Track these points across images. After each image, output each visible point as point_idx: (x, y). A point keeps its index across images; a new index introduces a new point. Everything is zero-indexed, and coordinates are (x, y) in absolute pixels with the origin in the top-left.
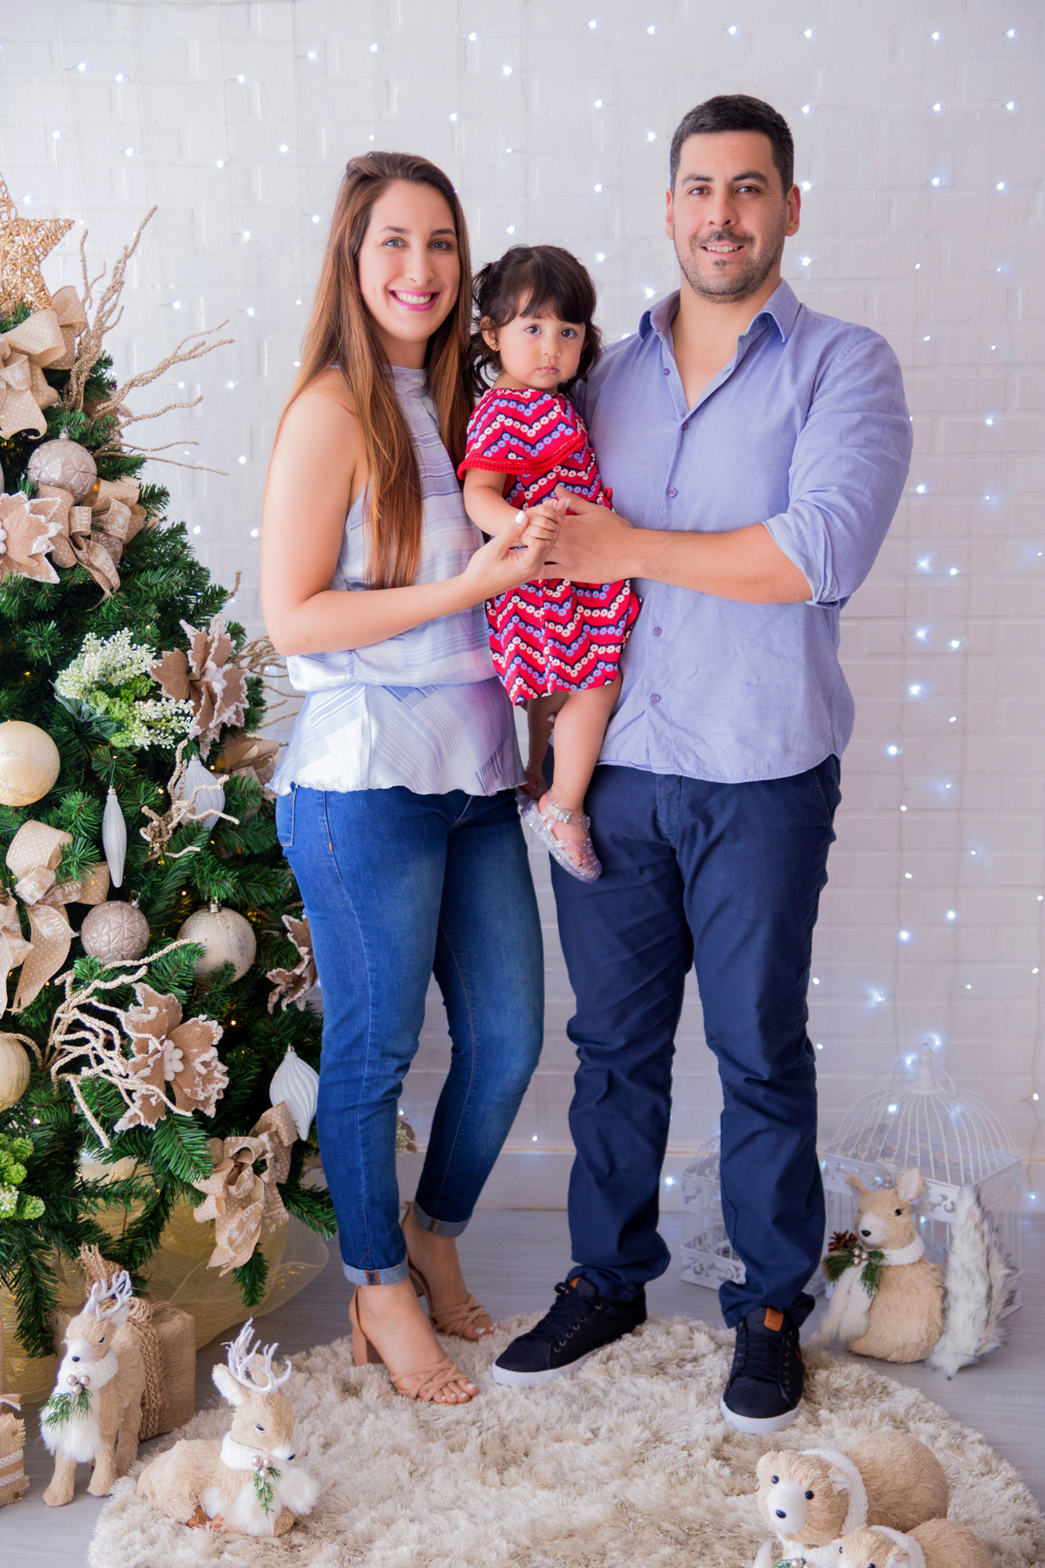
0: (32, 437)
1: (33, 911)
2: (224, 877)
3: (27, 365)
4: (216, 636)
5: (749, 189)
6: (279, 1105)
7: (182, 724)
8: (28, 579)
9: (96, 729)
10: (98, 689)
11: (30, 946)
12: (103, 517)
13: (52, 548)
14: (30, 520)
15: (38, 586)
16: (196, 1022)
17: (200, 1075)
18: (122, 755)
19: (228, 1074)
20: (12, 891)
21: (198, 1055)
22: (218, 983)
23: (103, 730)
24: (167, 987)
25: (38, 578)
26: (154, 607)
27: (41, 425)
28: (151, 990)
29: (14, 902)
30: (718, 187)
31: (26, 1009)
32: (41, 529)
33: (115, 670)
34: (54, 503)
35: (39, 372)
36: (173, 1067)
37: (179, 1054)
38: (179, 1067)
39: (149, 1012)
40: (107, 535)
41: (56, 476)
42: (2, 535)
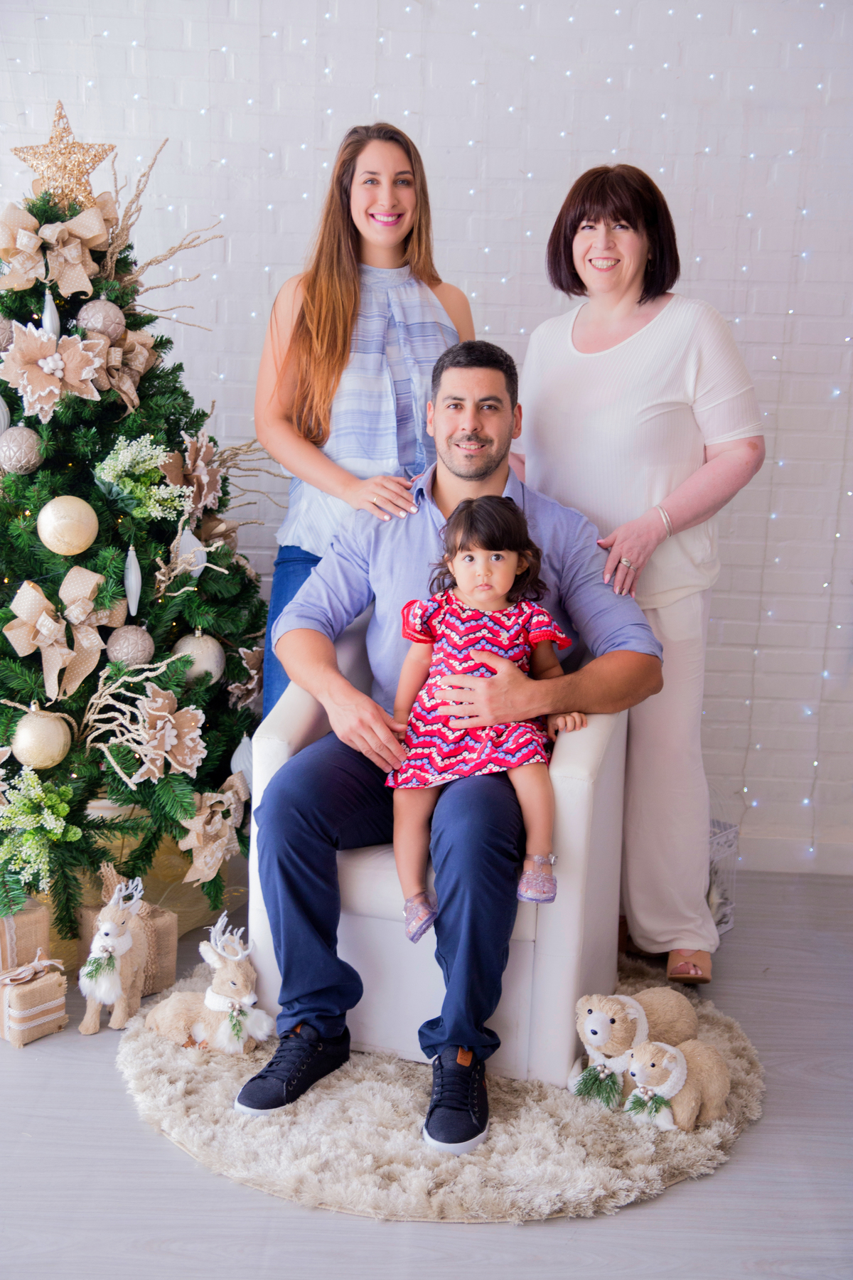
0: (83, 297)
1: (76, 629)
2: (207, 613)
3: (79, 246)
4: (204, 444)
6: (239, 773)
7: (183, 503)
8: (78, 397)
9: (121, 505)
10: (126, 476)
11: (74, 654)
12: (129, 356)
13: (96, 375)
14: (82, 355)
15: (85, 402)
17: (188, 747)
18: (139, 523)
19: (205, 748)
20: (62, 614)
21: (189, 733)
22: (201, 685)
23: (126, 506)
24: (167, 686)
25: (85, 397)
26: (163, 421)
27: (89, 289)
28: (157, 687)
29: (65, 623)
31: (70, 697)
32: (89, 362)
33: (138, 463)
34: (99, 344)
35: (87, 251)
36: (171, 741)
37: (175, 732)
38: (175, 742)
39: (156, 702)
40: (131, 369)
41: (99, 326)
42: (61, 365)
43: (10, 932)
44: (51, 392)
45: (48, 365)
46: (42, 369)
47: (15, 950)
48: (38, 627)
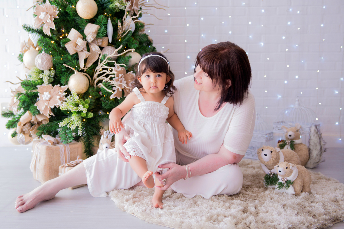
1: (90, 45)
7: (127, 3)
9: (105, 5)
11: (90, 53)
16: (130, 73)
18: (112, 11)
20: (85, 39)
21: (130, 82)
29: (86, 42)
31: (88, 69)
37: (125, 82)
43: (68, 150)
47: (70, 157)
48: (77, 43)
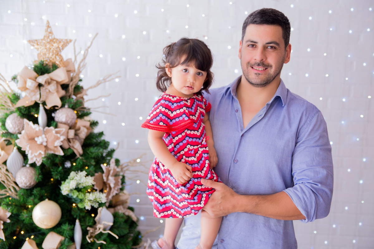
0: (56, 108)
3: (55, 85)
4: (112, 169)
5: (272, 47)
8: (53, 154)
9: (73, 200)
10: (75, 190)
12: (78, 132)
13: (62, 144)
14: (55, 136)
15: (57, 156)
25: (57, 153)
26: (93, 160)
27: (59, 103)
30: (260, 46)
32: (58, 138)
34: (62, 130)
35: (60, 86)
40: (79, 137)
41: (64, 120)
42: (45, 140)
44: (40, 153)
45: (39, 140)
46: (36, 142)
